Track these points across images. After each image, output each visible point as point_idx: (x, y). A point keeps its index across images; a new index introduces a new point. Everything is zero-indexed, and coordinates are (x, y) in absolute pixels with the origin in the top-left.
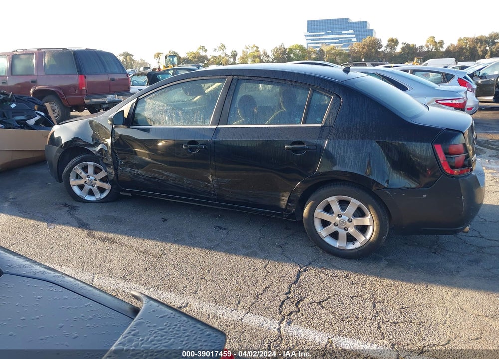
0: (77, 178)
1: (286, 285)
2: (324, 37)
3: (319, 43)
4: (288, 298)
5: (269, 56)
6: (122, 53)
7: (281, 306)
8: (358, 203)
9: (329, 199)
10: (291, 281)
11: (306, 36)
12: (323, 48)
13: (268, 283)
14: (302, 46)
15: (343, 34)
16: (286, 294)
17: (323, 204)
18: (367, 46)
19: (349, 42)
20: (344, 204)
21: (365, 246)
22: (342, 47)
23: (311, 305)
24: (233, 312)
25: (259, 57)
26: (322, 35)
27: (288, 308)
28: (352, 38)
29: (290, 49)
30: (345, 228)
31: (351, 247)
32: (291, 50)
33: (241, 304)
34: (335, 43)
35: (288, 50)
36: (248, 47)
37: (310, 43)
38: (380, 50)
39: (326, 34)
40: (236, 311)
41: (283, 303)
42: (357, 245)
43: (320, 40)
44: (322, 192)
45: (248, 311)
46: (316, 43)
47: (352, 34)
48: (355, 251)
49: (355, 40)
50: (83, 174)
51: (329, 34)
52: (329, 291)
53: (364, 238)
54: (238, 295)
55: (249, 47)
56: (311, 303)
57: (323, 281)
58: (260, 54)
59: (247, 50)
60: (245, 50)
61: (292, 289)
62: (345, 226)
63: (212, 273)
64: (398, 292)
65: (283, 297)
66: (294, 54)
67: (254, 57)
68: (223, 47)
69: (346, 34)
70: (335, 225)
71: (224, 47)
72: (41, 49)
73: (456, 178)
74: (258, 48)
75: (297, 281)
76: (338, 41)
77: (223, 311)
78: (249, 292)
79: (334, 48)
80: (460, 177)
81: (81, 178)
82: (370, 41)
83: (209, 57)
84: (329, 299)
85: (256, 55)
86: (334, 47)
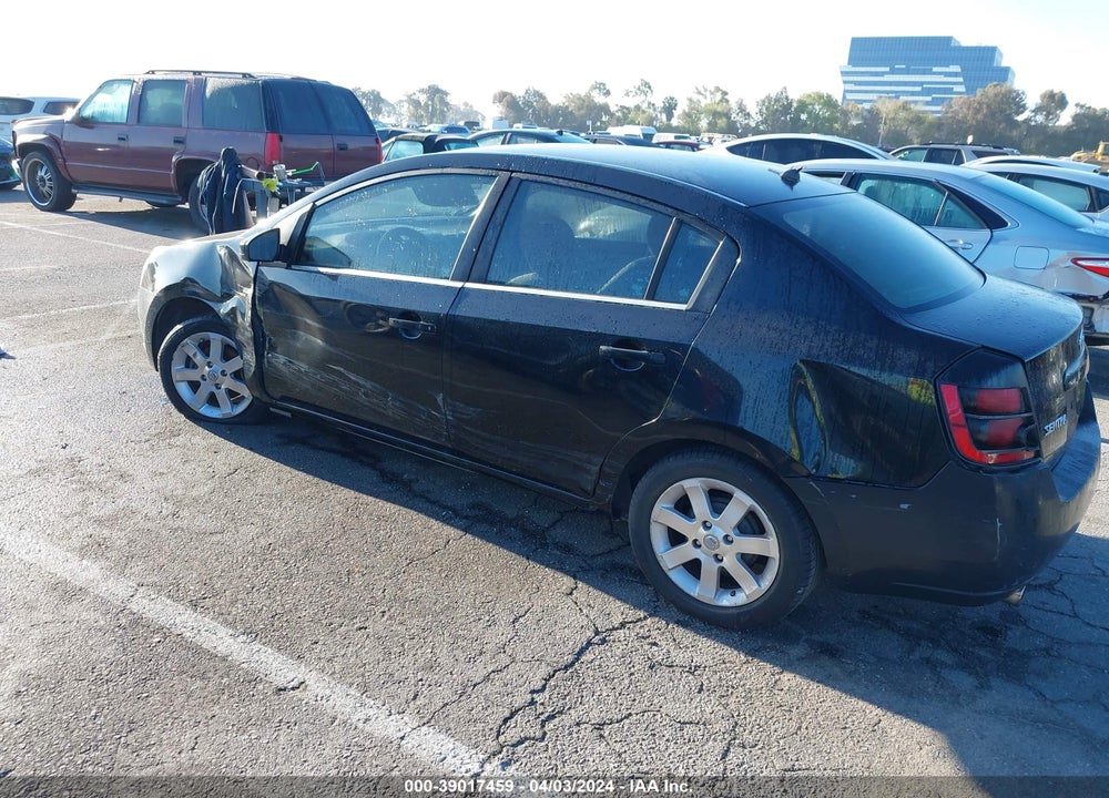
0: (187, 366)
1: (544, 671)
2: (887, 78)
3: (872, 92)
4: (533, 702)
5: (748, 114)
6: (426, 87)
7: (505, 721)
8: (749, 502)
9: (688, 484)
10: (558, 662)
11: (844, 73)
12: (879, 105)
13: (504, 659)
14: (829, 96)
15: (935, 73)
16: (533, 692)
17: (672, 492)
18: (988, 106)
19: (949, 94)
20: (718, 500)
21: (755, 605)
22: (927, 103)
23: (575, 729)
24: (393, 717)
25: (727, 115)
26: (882, 74)
27: (522, 726)
28: (955, 83)
29: (800, 102)
30: (716, 555)
31: (727, 601)
32: (802, 106)
33: (418, 703)
34: (913, 94)
35: (795, 105)
36: (703, 92)
37: (852, 92)
38: (1020, 118)
39: (893, 72)
40: (399, 717)
41: (512, 715)
42: (740, 599)
43: (875, 83)
44: (672, 463)
45: (425, 720)
46: (866, 92)
47: (956, 75)
48: (735, 611)
49: (962, 89)
50: (199, 359)
51: (900, 72)
52: (634, 700)
53: (757, 586)
54: (421, 680)
55: (706, 90)
56: (578, 724)
57: (632, 674)
58: (731, 109)
59: (701, 98)
60: (695, 97)
61: (552, 682)
62: (717, 551)
63: (390, 618)
64: (800, 728)
65: (519, 702)
66: (810, 113)
67: (716, 114)
68: (646, 87)
69: (940, 73)
70: (696, 544)
71: (649, 87)
72: (200, 73)
73: (985, 472)
74: (725, 93)
75: (572, 664)
76: (919, 89)
77: (371, 713)
78: (449, 675)
79: (905, 107)
80: (998, 471)
81: (195, 366)
82: (996, 95)
83: (613, 109)
84: (626, 721)
85: (719, 109)
86: (906, 102)
